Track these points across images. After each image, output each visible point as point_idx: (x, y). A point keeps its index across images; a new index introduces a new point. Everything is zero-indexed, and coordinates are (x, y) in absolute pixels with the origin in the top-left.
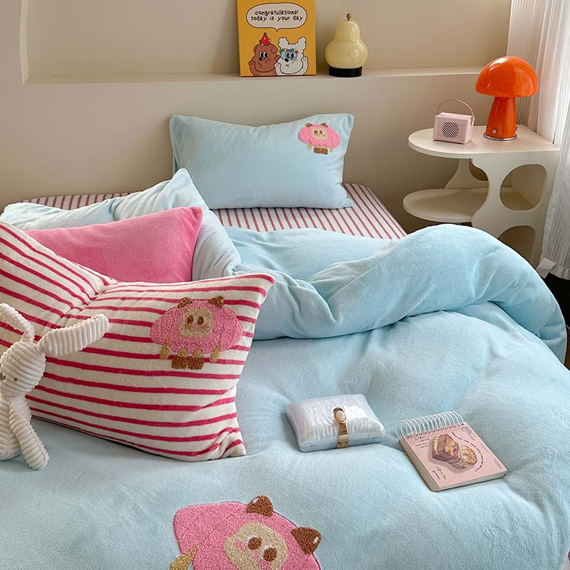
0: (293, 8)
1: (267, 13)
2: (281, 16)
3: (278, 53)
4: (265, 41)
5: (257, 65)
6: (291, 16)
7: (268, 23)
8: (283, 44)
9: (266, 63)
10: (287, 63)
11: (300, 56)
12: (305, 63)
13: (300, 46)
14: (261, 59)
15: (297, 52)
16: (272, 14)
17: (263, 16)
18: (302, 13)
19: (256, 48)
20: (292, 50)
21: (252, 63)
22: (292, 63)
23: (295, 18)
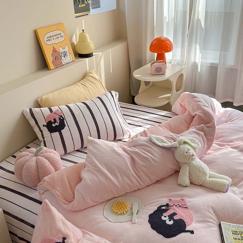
0: (59, 32)
1: (51, 37)
2: (56, 37)
3: (61, 55)
4: (54, 51)
5: (56, 63)
6: (59, 36)
7: (53, 42)
8: (61, 50)
9: (58, 60)
10: (65, 58)
11: (68, 53)
12: (71, 56)
13: (67, 49)
14: (56, 59)
15: (67, 52)
16: (53, 37)
17: (50, 38)
18: (63, 34)
19: (52, 54)
20: (65, 52)
21: (53, 62)
22: (67, 57)
23: (61, 37)
